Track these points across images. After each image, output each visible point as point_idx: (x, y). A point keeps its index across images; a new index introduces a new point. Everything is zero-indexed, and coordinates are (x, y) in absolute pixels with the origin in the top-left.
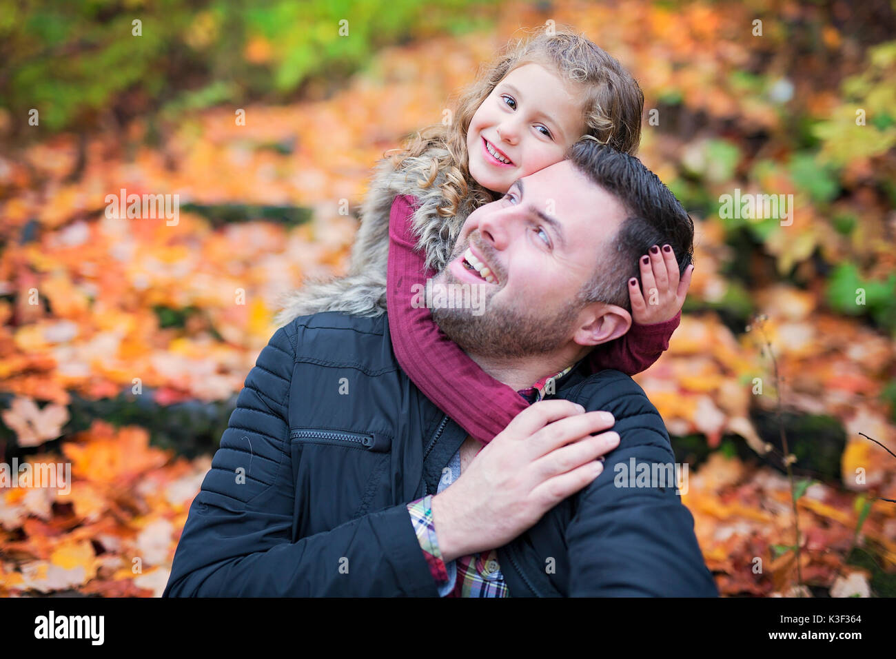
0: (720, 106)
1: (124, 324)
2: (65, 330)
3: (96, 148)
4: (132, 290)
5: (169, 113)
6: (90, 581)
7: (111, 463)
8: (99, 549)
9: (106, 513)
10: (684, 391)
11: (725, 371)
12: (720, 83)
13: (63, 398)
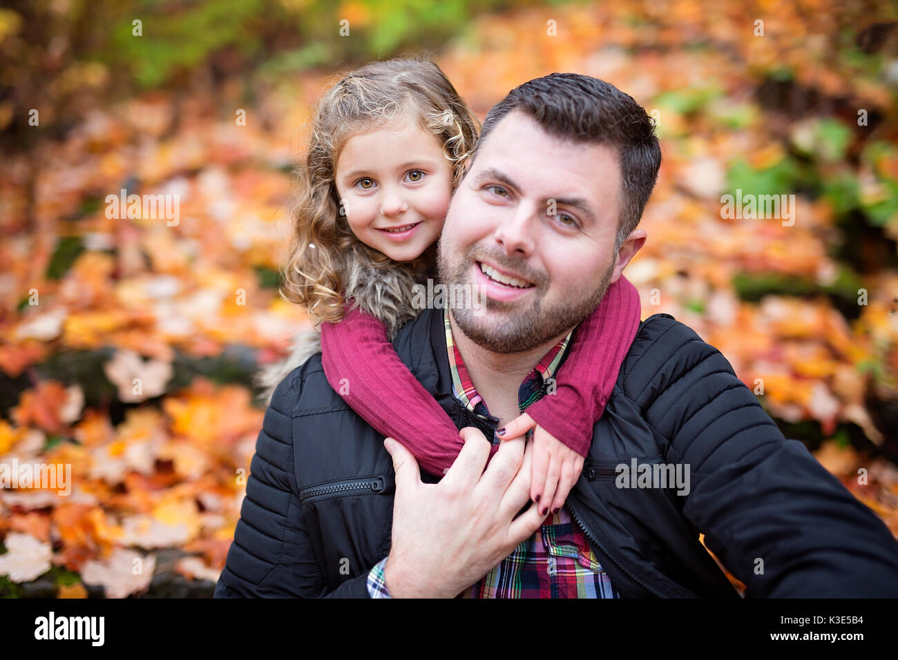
0: (831, 84)
1: (224, 283)
2: (165, 286)
3: (192, 105)
4: (232, 249)
5: (266, 74)
6: (193, 540)
7: (213, 421)
8: (201, 508)
9: (208, 472)
10: (797, 376)
11: (837, 356)
12: (830, 62)
13: (165, 354)
